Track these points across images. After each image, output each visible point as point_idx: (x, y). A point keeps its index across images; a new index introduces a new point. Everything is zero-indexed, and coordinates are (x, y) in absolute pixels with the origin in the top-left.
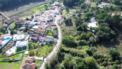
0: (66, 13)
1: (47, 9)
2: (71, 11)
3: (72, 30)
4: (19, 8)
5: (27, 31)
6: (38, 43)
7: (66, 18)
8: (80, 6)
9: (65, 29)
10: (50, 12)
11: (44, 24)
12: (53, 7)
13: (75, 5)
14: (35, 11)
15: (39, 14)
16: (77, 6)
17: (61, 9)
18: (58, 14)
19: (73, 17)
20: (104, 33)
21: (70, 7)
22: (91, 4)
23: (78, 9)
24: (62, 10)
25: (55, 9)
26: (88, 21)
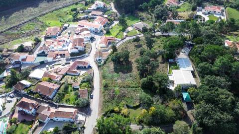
0: (120, 31)
1: (76, 20)
2: (132, 26)
3: (129, 87)
4: (13, 15)
5: (14, 87)
6: (34, 126)
7: (117, 46)
8: (152, 12)
9: (110, 82)
10: (80, 29)
11: (64, 61)
12: (90, 14)
13: (142, 10)
14: (48, 22)
15: (53, 34)
16: (147, 10)
17: (109, 20)
18: (101, 31)
19: (136, 43)
20: (218, 115)
21: (130, 13)
22: (178, 7)
23: (148, 19)
24: (112, 21)
25: (94, 18)
26: (172, 60)
